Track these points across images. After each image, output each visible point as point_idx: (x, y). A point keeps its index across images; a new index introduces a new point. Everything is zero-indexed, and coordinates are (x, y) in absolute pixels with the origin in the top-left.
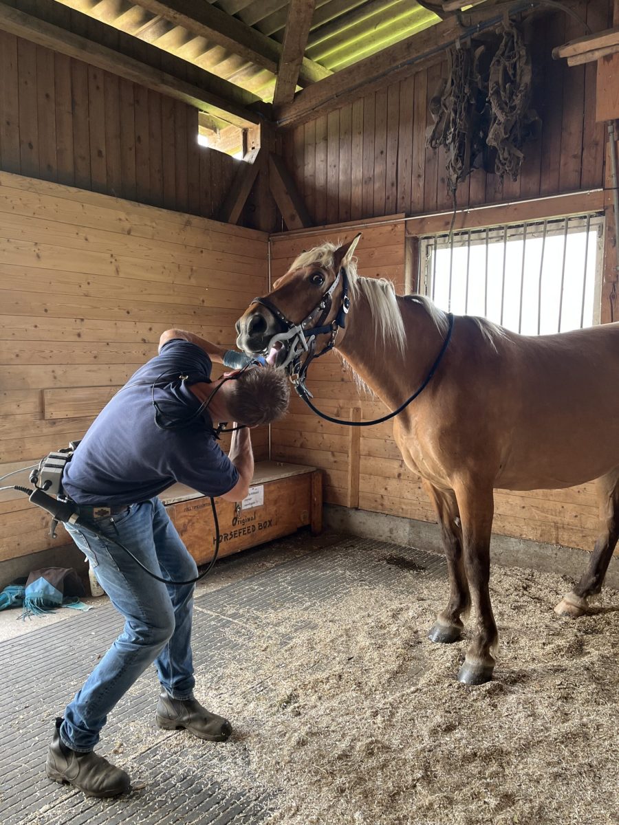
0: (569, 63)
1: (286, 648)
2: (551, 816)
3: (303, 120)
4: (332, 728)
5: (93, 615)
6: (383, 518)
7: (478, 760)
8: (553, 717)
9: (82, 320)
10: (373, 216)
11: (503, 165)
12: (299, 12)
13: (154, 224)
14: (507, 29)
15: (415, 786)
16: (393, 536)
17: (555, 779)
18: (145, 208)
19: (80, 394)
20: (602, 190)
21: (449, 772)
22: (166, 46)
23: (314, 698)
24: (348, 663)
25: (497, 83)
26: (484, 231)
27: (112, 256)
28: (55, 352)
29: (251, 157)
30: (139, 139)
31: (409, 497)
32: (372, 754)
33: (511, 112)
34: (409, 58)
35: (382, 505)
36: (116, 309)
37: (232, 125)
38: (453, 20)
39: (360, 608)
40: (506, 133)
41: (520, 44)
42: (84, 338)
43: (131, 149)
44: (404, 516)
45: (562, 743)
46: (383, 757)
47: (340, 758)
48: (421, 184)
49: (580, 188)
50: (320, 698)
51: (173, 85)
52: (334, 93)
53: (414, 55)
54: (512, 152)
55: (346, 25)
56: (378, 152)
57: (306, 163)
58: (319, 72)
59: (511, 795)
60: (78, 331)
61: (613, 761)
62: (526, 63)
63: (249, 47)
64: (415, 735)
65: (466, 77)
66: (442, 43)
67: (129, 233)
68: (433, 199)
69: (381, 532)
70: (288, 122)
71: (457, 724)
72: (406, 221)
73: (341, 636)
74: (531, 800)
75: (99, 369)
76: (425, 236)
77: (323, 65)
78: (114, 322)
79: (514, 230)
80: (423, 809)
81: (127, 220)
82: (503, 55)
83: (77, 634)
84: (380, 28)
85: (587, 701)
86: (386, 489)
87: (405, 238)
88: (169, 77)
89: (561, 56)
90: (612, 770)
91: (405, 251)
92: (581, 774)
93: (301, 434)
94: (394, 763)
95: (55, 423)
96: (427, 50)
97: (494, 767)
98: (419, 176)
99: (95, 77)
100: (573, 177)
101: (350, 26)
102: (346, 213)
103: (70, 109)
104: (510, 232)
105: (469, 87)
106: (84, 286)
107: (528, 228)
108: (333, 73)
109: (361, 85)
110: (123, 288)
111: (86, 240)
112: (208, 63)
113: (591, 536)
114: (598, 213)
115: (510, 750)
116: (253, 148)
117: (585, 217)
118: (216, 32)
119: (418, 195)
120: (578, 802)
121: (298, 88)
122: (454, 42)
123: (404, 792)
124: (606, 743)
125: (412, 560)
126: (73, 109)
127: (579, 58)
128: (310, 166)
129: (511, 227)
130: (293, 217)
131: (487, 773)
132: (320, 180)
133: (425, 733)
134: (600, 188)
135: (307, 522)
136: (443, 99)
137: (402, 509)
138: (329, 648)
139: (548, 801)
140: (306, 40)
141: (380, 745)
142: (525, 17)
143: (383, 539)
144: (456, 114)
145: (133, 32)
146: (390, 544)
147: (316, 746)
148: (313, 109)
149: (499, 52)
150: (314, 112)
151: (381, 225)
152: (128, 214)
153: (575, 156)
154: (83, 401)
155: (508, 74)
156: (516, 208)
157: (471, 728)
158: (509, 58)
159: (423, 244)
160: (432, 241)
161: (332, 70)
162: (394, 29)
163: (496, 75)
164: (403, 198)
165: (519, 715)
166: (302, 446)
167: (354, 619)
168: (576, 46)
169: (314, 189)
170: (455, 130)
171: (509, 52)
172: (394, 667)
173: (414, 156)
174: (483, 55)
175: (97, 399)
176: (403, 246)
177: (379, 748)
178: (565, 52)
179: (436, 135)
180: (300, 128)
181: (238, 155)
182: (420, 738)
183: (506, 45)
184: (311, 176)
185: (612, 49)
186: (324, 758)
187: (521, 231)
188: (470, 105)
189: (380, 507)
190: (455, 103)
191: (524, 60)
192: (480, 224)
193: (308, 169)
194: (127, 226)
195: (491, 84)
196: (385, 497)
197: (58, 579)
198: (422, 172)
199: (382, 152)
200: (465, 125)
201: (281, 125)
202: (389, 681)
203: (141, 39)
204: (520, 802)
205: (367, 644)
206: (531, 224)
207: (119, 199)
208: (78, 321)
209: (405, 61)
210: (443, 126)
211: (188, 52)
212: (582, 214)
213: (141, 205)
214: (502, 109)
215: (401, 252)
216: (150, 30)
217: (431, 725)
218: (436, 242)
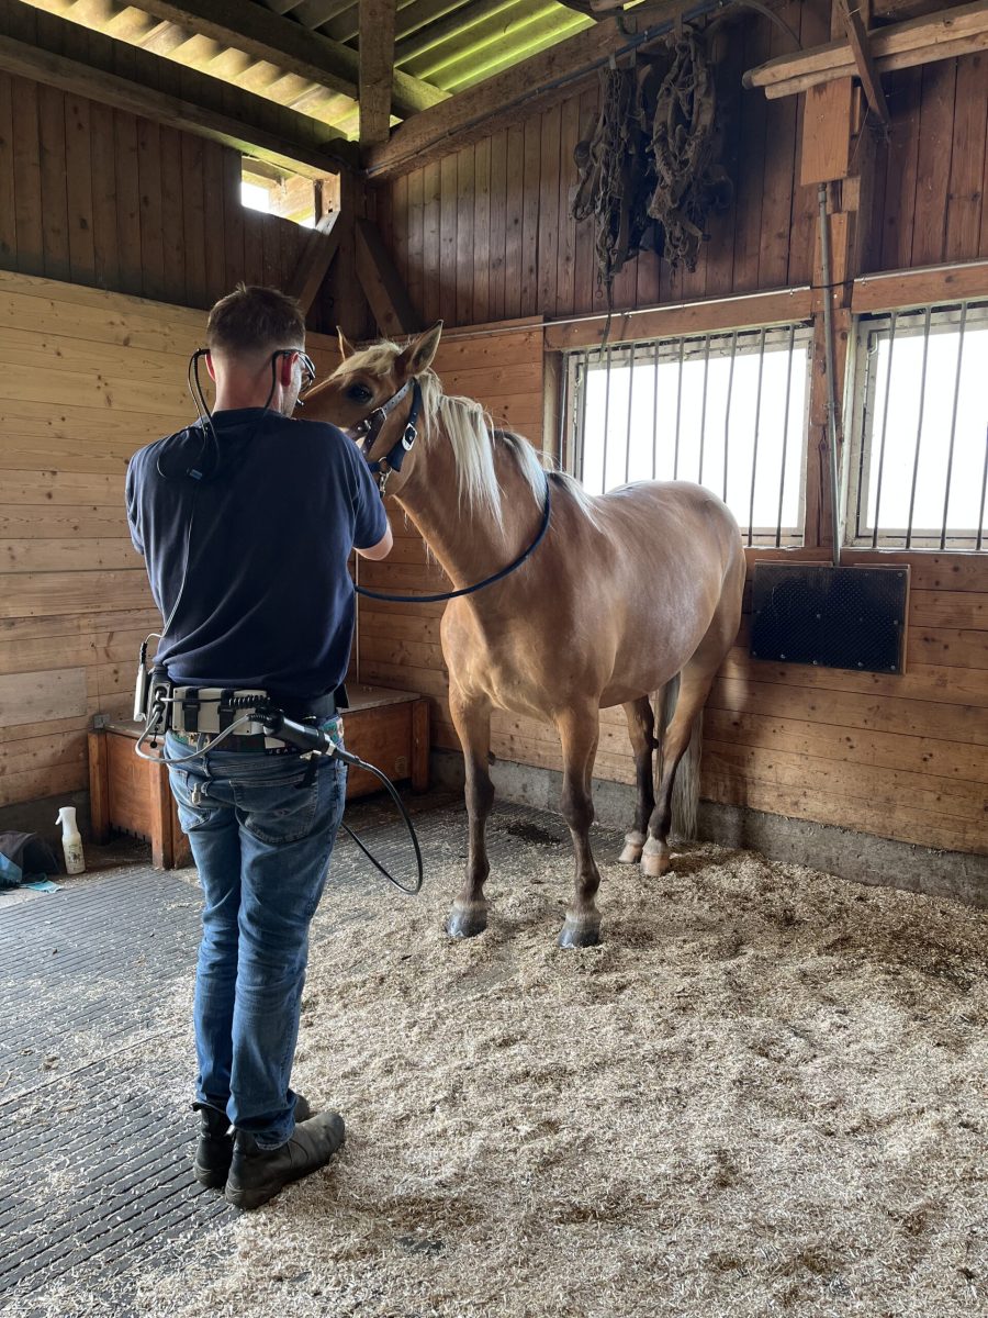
0: (767, 94)
1: (320, 944)
2: (601, 1149)
3: (405, 168)
4: (350, 1041)
5: (61, 899)
6: (513, 769)
7: (530, 1080)
8: (653, 1032)
9: (54, 473)
10: (505, 318)
11: (676, 247)
12: (373, 14)
13: (167, 331)
14: (679, 42)
15: (433, 1110)
16: (526, 795)
17: (622, 1105)
18: (151, 306)
19: (52, 581)
20: (808, 288)
21: (483, 1094)
22: (189, 59)
23: (340, 1004)
24: (400, 963)
25: (664, 124)
26: (653, 344)
27: (99, 378)
28: (12, 520)
29: (326, 225)
30: (146, 200)
31: (548, 739)
32: (390, 1072)
33: (682, 169)
34: (551, 80)
35: (512, 749)
36: (108, 457)
37: (297, 176)
38: (611, 24)
39: (446, 893)
40: (674, 202)
41: (699, 66)
42: (56, 500)
43: (132, 216)
44: (541, 765)
45: (652, 1062)
46: (402, 1075)
47: (345, 1076)
48: (571, 270)
49: (787, 285)
50: (345, 1006)
51: (197, 120)
52: (447, 128)
53: (558, 76)
54: (685, 227)
55: (458, 26)
56: (510, 221)
57: (410, 234)
58: (427, 96)
59: (555, 1122)
60: (48, 490)
61: (711, 1087)
62: (707, 94)
63: (310, 62)
64: (457, 1050)
65: (623, 112)
66: (597, 58)
67: (126, 343)
68: (586, 295)
69: (511, 789)
70: (382, 171)
71: (519, 1037)
72: (545, 327)
73: (404, 928)
74: (580, 1130)
75: (82, 546)
76: (572, 350)
77: (434, 84)
78: (106, 476)
79: (695, 343)
80: (432, 1137)
81: (123, 324)
82: (674, 81)
83: (32, 922)
84: (511, 30)
85: (711, 1014)
86: (517, 726)
87: (544, 353)
88: (191, 107)
89: (755, 84)
90: (704, 1098)
91: (544, 373)
92: (660, 1101)
93: (401, 645)
94: (415, 1082)
95: (13, 624)
96: (576, 68)
97: (549, 1088)
98: (568, 259)
99: (76, 110)
100: (777, 267)
101: (465, 28)
102: (467, 312)
103: (36, 159)
104: (688, 347)
105: (628, 128)
106: (57, 423)
107: (712, 341)
108: (451, 95)
109: (483, 118)
110: (117, 426)
111: (59, 354)
112: (258, 82)
113: (789, 795)
114: (805, 322)
115: (575, 1068)
116: (330, 211)
117: (788, 328)
118: (256, 42)
119: (567, 287)
120: (642, 1133)
121: (394, 120)
122: (607, 60)
123: (416, 1116)
124: (712, 1064)
125: (545, 830)
126: (41, 158)
127: (780, 87)
128: (416, 238)
129: (689, 340)
130: (388, 318)
131: (535, 1095)
132: (431, 260)
133: (471, 1049)
134: (806, 286)
135: (405, 775)
136: (592, 144)
137: (539, 755)
138: (381, 943)
139: (602, 1131)
140: (392, 54)
141: (403, 1062)
142: (711, 22)
143: (513, 799)
144: (608, 170)
145: (136, 40)
146: (523, 807)
147: (318, 1062)
148: (417, 153)
149: (670, 77)
150: (419, 157)
151: (512, 333)
152: (125, 314)
153: (780, 236)
154: (58, 591)
155: (680, 108)
156: (694, 312)
157: (536, 1044)
158: (684, 85)
159: (573, 360)
160: (582, 358)
161: (450, 91)
162: (534, 31)
163: (664, 114)
164: (546, 291)
165: (608, 1028)
166: (402, 663)
167: (432, 907)
168: (775, 69)
169: (421, 273)
170: (605, 194)
171: (685, 75)
172: (463, 968)
173: (561, 229)
174: (647, 79)
175: (79, 589)
176: (540, 365)
177: (401, 1065)
178: (760, 77)
179: (583, 199)
180: (402, 181)
181: (308, 222)
182: (463, 1054)
183: (680, 67)
184: (417, 254)
185: (826, 75)
186: (324, 1075)
187: (703, 347)
188: (628, 157)
189: (509, 752)
190: (607, 153)
191: (703, 89)
192: (645, 334)
193: (414, 243)
194: (124, 332)
195: (656, 126)
196: (516, 738)
197: (16, 847)
198: (571, 253)
199: (516, 221)
200: (620, 186)
201: (373, 175)
202: (449, 986)
203: (151, 50)
204: (565, 1131)
205: (436, 939)
206: (716, 337)
207: (110, 293)
208: (47, 475)
209: (545, 83)
210: (590, 186)
211: (225, 67)
212: (782, 323)
213: (146, 301)
214: (668, 164)
215: (539, 373)
216: (163, 36)
217: (482, 1038)
218: (587, 360)
